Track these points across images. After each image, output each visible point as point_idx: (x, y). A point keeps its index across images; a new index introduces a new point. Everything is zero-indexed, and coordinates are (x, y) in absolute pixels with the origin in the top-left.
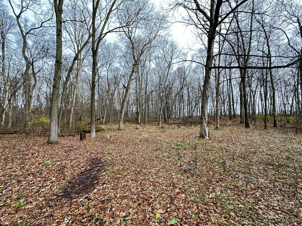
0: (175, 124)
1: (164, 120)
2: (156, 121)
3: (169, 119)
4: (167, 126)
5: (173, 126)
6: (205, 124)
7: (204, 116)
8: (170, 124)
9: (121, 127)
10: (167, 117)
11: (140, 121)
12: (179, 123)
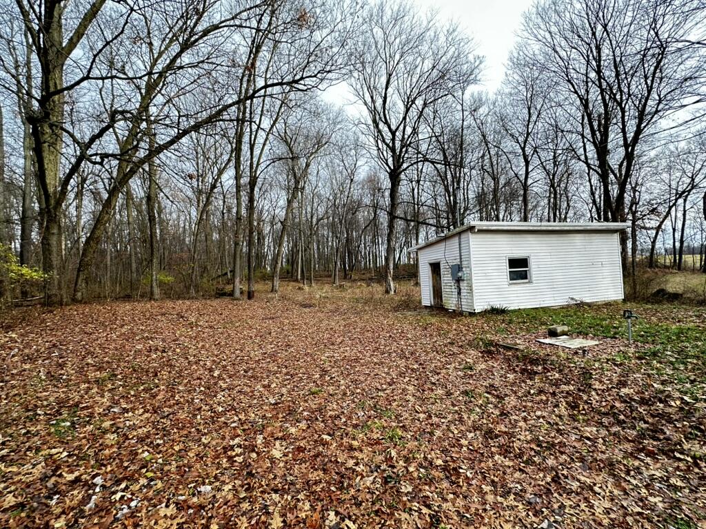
0: (364, 280)
1: (343, 274)
2: (330, 276)
3: (352, 271)
4: (349, 284)
5: (359, 284)
6: (390, 278)
7: (389, 269)
8: (355, 280)
9: (276, 286)
10: (349, 266)
11: (299, 277)
12: (369, 279)
